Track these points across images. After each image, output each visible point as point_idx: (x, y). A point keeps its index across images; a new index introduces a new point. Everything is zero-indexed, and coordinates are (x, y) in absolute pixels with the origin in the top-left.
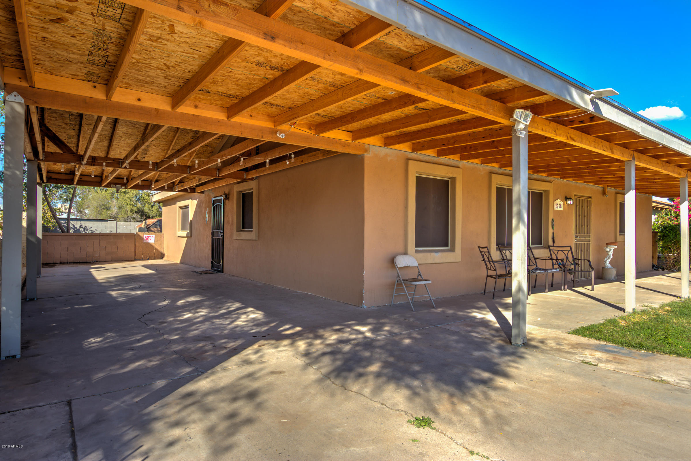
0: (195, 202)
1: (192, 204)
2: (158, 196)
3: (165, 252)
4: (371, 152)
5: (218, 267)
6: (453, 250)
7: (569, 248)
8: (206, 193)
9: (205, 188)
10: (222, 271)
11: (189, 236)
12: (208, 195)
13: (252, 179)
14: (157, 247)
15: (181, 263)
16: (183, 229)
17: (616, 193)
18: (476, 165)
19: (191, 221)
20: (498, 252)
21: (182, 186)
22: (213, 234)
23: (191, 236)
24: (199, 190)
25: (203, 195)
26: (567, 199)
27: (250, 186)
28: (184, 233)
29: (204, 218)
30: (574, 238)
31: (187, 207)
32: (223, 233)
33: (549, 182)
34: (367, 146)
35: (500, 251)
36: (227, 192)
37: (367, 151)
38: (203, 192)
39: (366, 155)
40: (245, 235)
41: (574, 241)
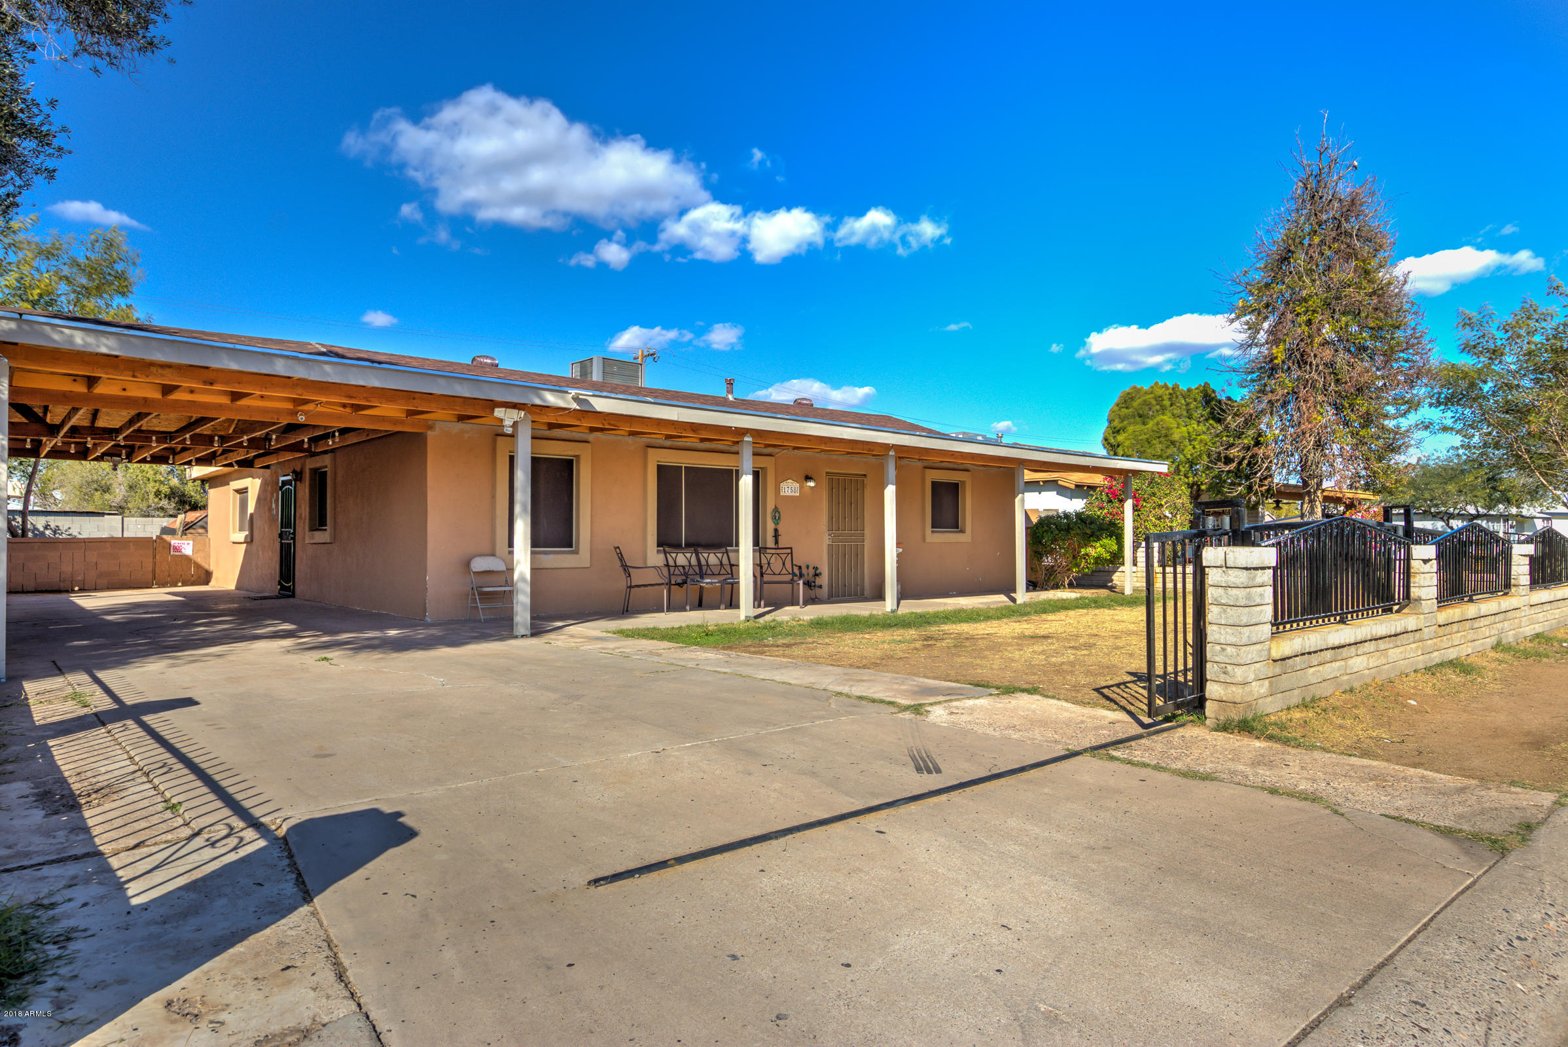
0: (258, 482)
1: (253, 484)
2: (198, 471)
3: (212, 568)
4: (437, 429)
5: (288, 589)
6: (576, 552)
7: (789, 551)
8: (272, 467)
9: (272, 460)
10: (293, 596)
11: (250, 541)
12: (276, 472)
13: (325, 452)
14: (199, 560)
15: (237, 588)
16: (241, 529)
17: (925, 468)
18: (620, 437)
19: (252, 515)
20: (662, 556)
21: (226, 459)
22: (281, 536)
23: (252, 541)
24: (259, 463)
25: (268, 471)
26: (808, 478)
27: (326, 462)
28: (241, 536)
29: (270, 509)
30: (827, 537)
31: (242, 492)
32: (294, 533)
33: (770, 455)
34: (430, 423)
35: (665, 553)
36: (298, 469)
37: (431, 428)
38: (267, 467)
39: (429, 433)
40: (320, 537)
41: (826, 540)
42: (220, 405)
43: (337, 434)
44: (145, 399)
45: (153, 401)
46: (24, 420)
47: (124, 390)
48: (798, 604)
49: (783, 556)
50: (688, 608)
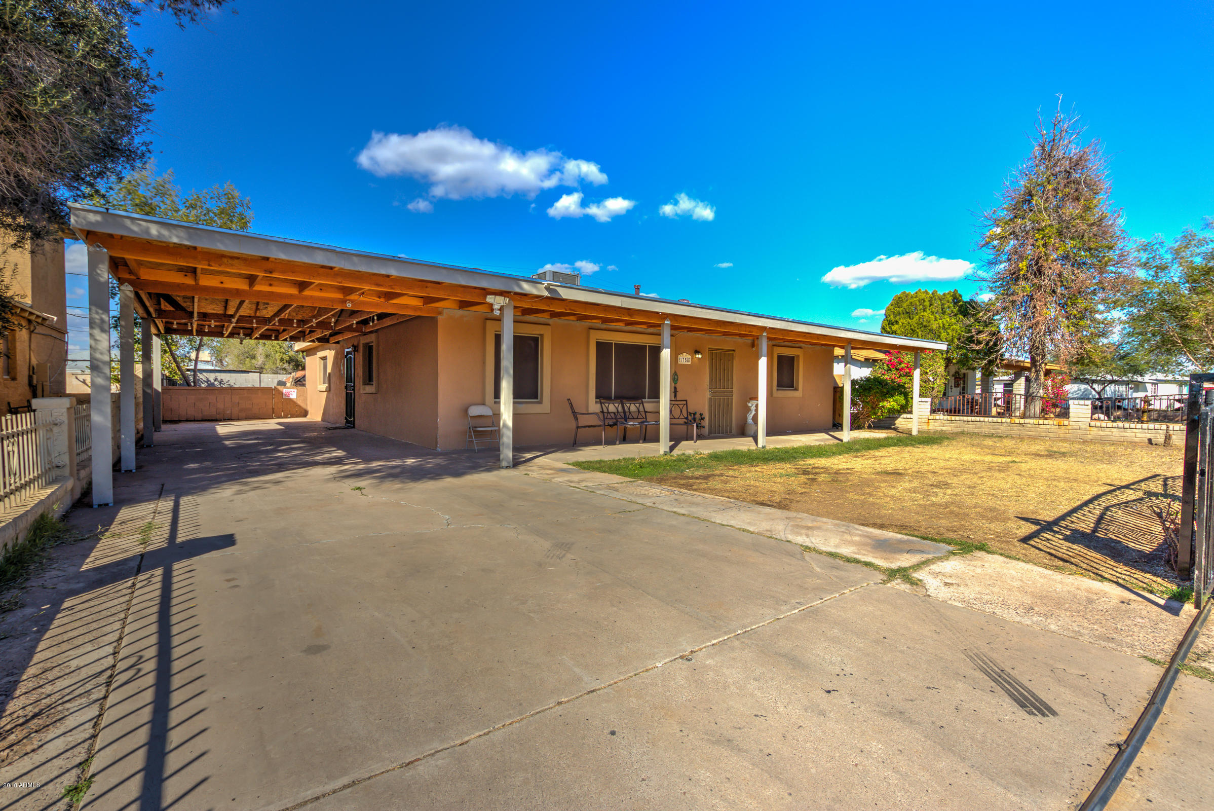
0: (333, 352)
1: (330, 354)
2: (299, 346)
3: (309, 409)
4: (445, 314)
5: (350, 422)
6: (540, 402)
7: (685, 402)
8: (341, 343)
9: (340, 338)
10: (354, 427)
11: (329, 390)
12: (343, 346)
13: (371, 332)
14: (300, 403)
15: (323, 420)
16: (324, 383)
18: (571, 322)
19: (329, 374)
20: (599, 405)
21: (311, 337)
22: (346, 387)
23: (330, 390)
24: (332, 340)
25: (338, 345)
26: (697, 352)
27: (372, 338)
28: (324, 387)
29: (340, 370)
30: (709, 393)
31: (324, 359)
32: (354, 386)
34: (440, 310)
35: (601, 403)
36: (356, 344)
37: (440, 313)
38: (338, 342)
39: (440, 317)
40: (370, 389)
41: (708, 395)
42: (291, 295)
43: (375, 318)
44: (237, 290)
45: (243, 291)
46: (172, 309)
47: (222, 283)
48: (693, 440)
49: (681, 406)
50: (617, 443)
